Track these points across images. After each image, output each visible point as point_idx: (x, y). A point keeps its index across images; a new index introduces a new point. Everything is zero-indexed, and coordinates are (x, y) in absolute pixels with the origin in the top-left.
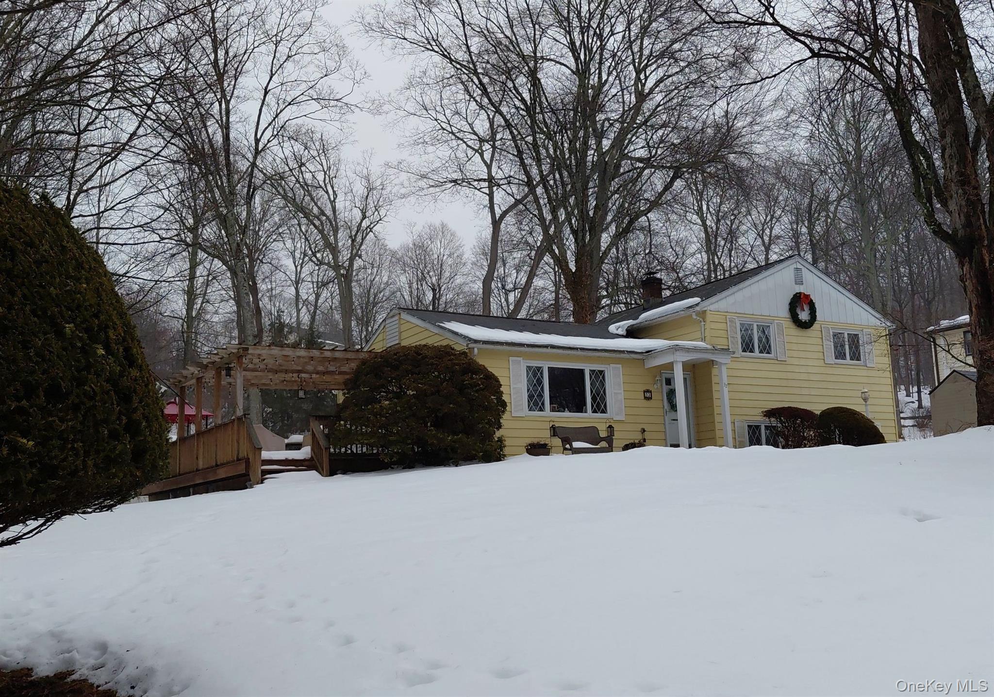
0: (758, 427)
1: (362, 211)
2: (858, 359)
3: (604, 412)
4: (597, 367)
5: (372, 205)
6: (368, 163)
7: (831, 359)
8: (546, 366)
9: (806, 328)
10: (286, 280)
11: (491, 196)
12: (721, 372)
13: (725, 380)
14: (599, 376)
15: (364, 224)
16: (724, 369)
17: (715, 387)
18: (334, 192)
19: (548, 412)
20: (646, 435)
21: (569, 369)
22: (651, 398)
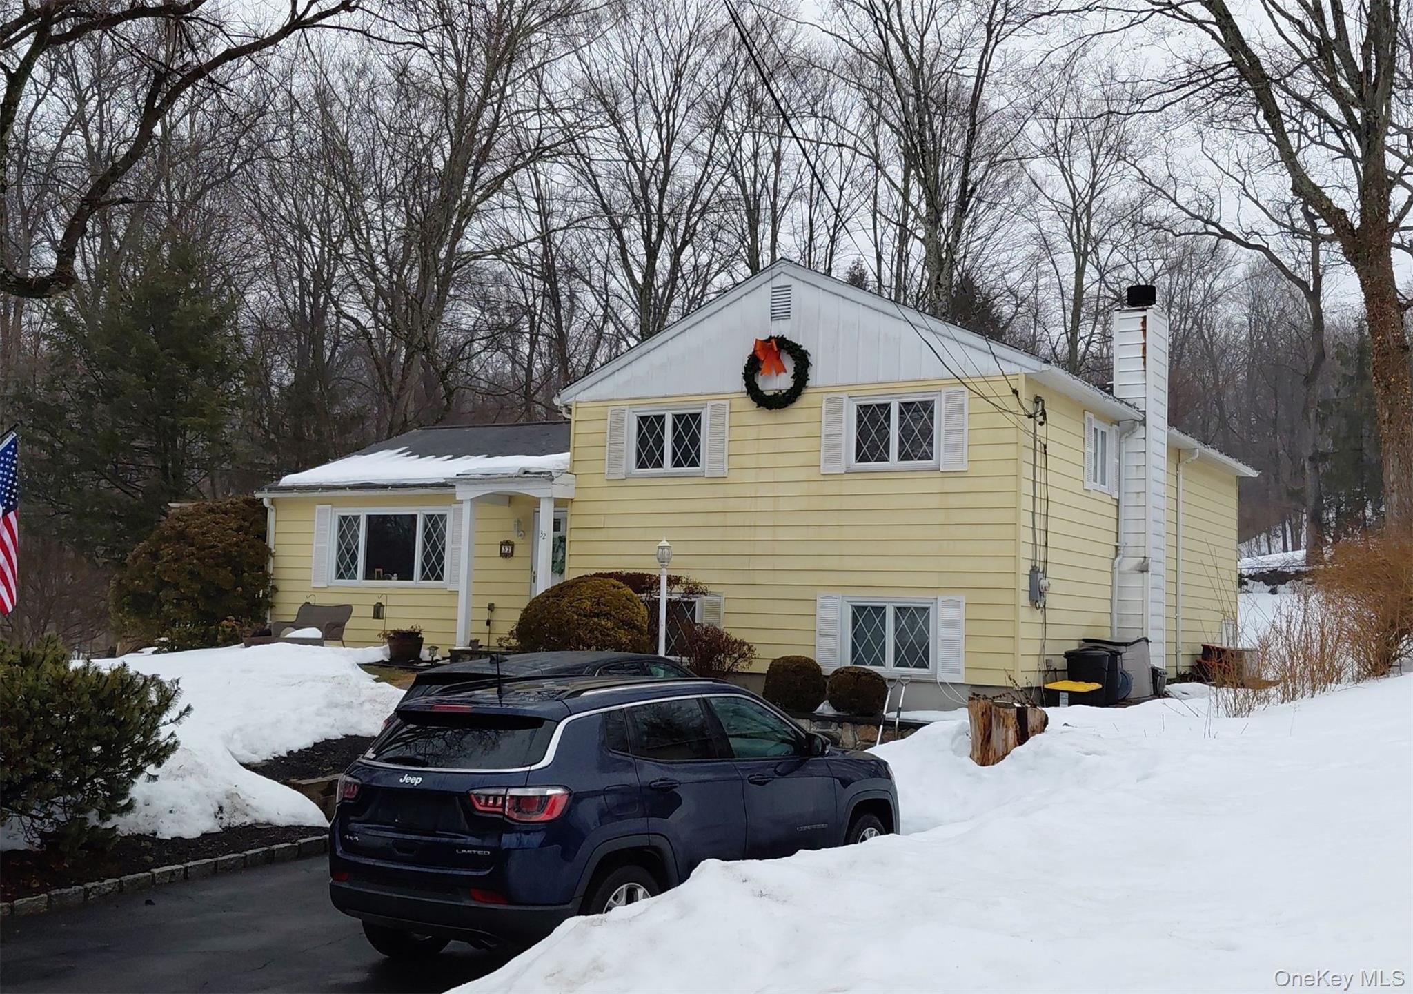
2: (928, 457)
3: (438, 578)
4: (435, 510)
7: (838, 465)
8: (363, 513)
9: (779, 407)
13: (543, 527)
14: (435, 525)
16: (544, 506)
19: (360, 580)
20: (497, 614)
21: (396, 516)
22: (511, 554)
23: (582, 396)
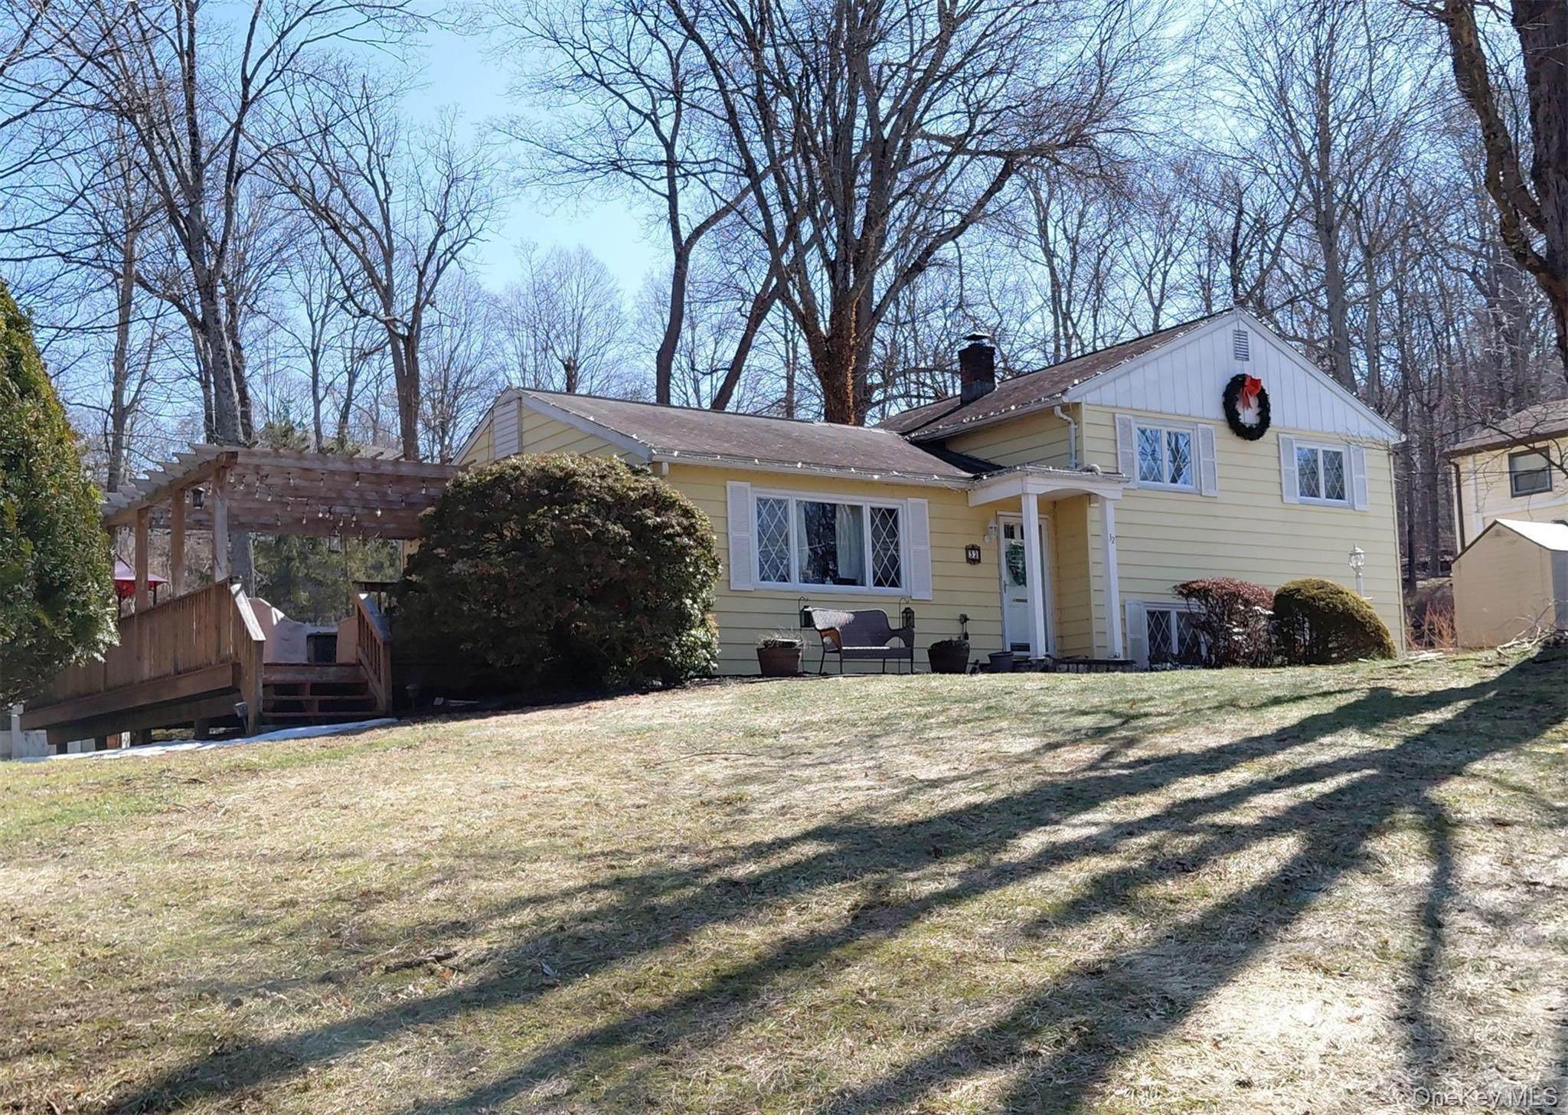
0: (1166, 615)
1: (437, 218)
2: (1340, 497)
3: (894, 584)
4: (884, 503)
5: (455, 209)
6: (448, 131)
7: (1294, 496)
8: (794, 498)
9: (1252, 439)
10: (295, 347)
11: (672, 198)
12: (1103, 515)
13: (1112, 530)
14: (887, 519)
15: (441, 246)
16: (1110, 508)
17: (1093, 542)
18: (386, 184)
19: (795, 583)
20: (970, 627)
21: (834, 505)
22: (979, 561)
23: (1091, 398)
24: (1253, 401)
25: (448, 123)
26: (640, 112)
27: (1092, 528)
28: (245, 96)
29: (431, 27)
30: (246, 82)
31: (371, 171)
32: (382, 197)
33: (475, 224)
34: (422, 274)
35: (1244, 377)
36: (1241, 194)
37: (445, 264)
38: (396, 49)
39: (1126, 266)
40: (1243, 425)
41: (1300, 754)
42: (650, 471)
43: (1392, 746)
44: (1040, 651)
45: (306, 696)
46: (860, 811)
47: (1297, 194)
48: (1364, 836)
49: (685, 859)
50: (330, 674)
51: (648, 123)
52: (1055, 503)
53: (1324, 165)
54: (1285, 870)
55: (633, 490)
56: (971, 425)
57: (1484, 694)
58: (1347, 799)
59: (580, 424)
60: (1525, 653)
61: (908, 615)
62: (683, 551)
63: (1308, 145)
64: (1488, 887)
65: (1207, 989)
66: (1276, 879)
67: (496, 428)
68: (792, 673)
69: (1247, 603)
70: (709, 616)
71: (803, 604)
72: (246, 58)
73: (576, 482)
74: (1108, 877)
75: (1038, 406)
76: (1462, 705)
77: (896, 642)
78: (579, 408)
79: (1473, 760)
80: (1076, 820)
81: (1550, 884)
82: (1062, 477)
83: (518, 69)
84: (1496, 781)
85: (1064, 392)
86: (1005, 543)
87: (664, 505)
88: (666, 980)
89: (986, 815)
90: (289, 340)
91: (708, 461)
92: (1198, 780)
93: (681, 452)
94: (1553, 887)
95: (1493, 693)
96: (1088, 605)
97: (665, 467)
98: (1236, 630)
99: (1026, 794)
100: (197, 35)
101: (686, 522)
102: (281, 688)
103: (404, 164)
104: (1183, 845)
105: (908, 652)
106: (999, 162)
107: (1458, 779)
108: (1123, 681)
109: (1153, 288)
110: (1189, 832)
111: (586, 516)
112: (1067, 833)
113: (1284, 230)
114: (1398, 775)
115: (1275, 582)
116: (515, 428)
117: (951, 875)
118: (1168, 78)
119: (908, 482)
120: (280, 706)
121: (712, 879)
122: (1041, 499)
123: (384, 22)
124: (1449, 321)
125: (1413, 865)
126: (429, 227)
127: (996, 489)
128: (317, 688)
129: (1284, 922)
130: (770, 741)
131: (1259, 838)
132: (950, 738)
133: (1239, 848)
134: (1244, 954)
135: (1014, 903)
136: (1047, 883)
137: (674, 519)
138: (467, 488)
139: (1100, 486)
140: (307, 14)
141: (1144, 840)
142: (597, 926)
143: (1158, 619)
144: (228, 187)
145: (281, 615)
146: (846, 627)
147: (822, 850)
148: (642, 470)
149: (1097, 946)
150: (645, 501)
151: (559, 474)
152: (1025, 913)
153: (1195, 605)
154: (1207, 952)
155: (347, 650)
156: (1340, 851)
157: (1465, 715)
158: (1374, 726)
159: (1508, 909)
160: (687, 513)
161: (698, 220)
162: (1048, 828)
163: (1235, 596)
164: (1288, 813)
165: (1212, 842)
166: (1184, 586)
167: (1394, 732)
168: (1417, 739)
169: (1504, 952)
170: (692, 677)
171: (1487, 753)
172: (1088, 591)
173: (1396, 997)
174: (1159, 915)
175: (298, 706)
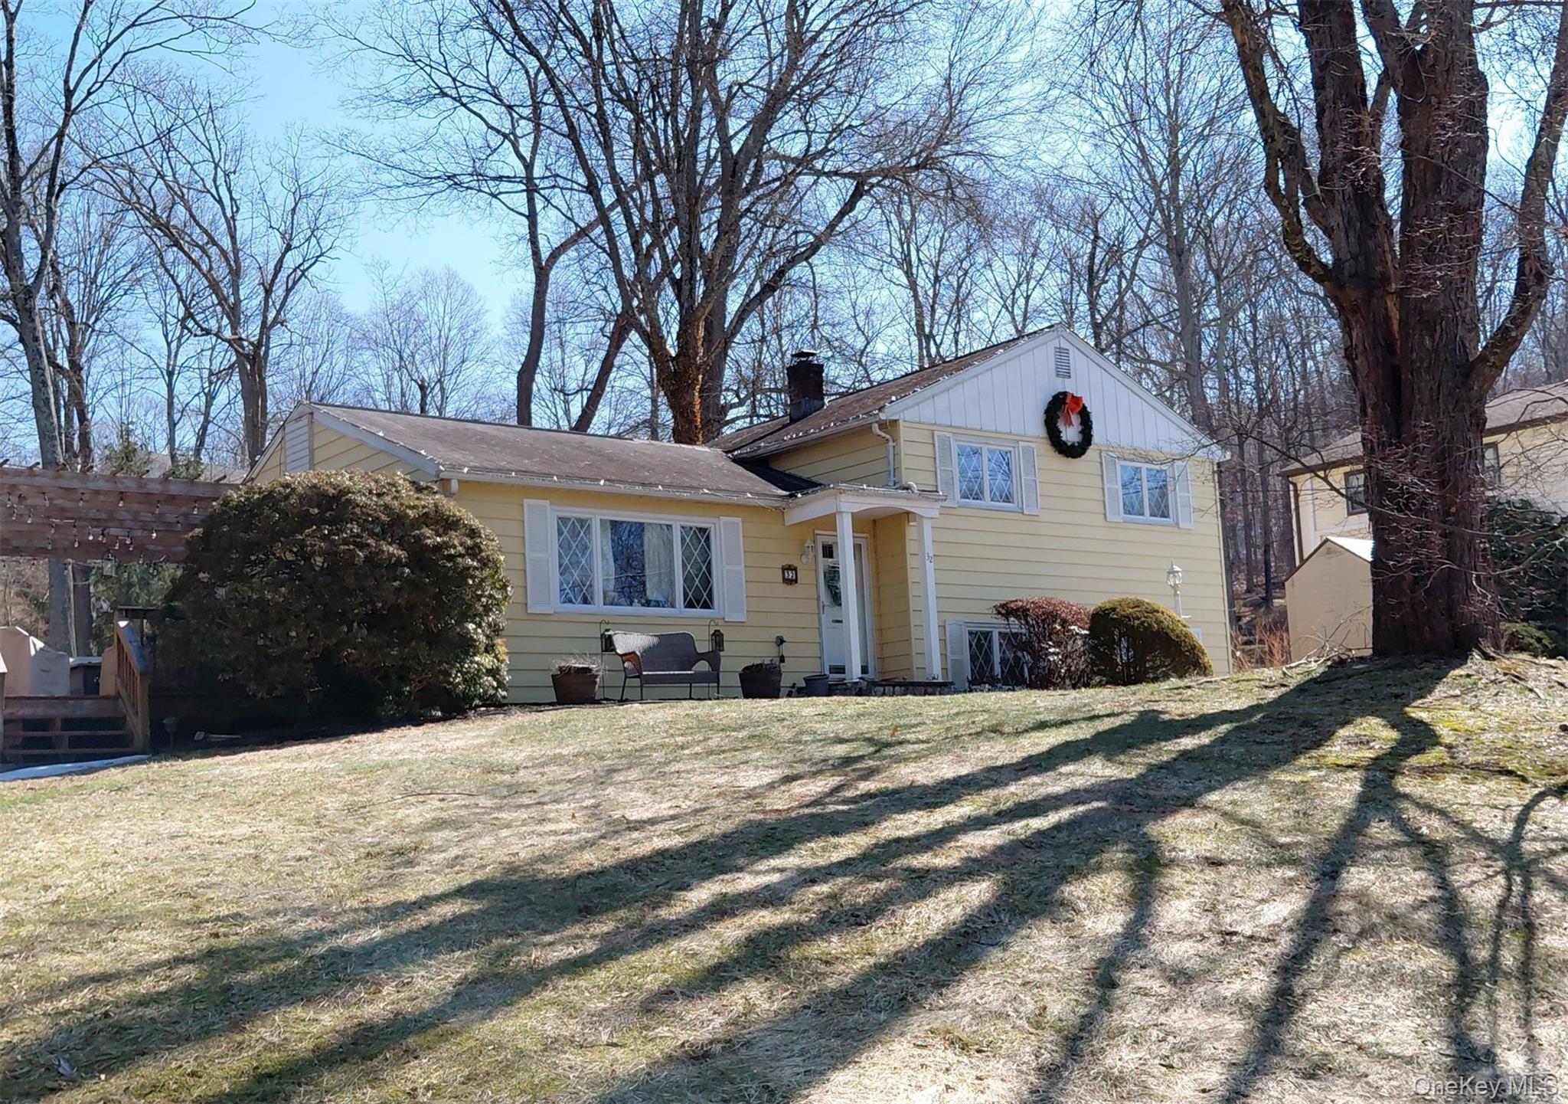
0: (987, 635)
1: (283, 235)
2: (1165, 515)
3: (706, 606)
4: (697, 521)
5: (304, 226)
6: (295, 148)
7: (1117, 516)
8: (597, 517)
9: (1074, 457)
10: (150, 368)
11: (532, 218)
12: (921, 533)
13: (929, 549)
14: (699, 539)
16: (927, 526)
17: (912, 562)
18: (232, 198)
19: (598, 606)
20: (786, 650)
21: (641, 524)
22: (796, 581)
23: (909, 415)
24: (1075, 419)
25: (294, 139)
26: (498, 132)
27: (911, 547)
28: (68, 108)
29: (265, 39)
30: (69, 94)
31: (217, 188)
32: (229, 215)
33: (326, 243)
34: (268, 292)
35: (1065, 394)
36: (1096, 220)
37: (295, 283)
38: (223, 61)
39: (989, 290)
40: (1065, 443)
41: (1034, 785)
42: (436, 489)
43: (1133, 775)
44: (855, 673)
45: (56, 731)
46: (532, 862)
47: (1151, 220)
48: (1063, 879)
49: (302, 925)
50: (87, 708)
51: (507, 144)
52: (875, 521)
53: (1174, 189)
54: (970, 920)
55: (413, 508)
56: (791, 442)
57: (1251, 716)
58: (1063, 836)
59: (371, 441)
60: (1309, 673)
61: (718, 638)
62: (466, 571)
63: (1159, 172)
64: (1180, 937)
65: (822, 1073)
66: (953, 933)
67: (288, 445)
68: (591, 701)
69: (1064, 623)
70: (498, 641)
71: (604, 627)
72: (69, 69)
73: (349, 501)
74: (767, 934)
75: (856, 423)
76: (1223, 728)
77: (703, 666)
78: (372, 423)
79: (1211, 789)
80: (762, 866)
81: (1249, 933)
82: (877, 495)
83: (352, 82)
84: (1225, 814)
85: (881, 409)
86: (823, 563)
87: (448, 524)
88: (191, 1081)
89: (668, 862)
90: (144, 362)
91: (501, 478)
92: (914, 816)
93: (472, 468)
94: (1251, 937)
95: (1259, 716)
96: (907, 625)
97: (454, 484)
98: (1052, 650)
99: (725, 836)
100: (15, 44)
101: (469, 542)
102: (30, 724)
103: (250, 181)
104: (864, 892)
105: (713, 677)
106: (850, 185)
107: (1187, 812)
108: (904, 706)
109: (1016, 311)
110: (877, 878)
111: (358, 536)
112: (746, 882)
113: (1138, 256)
114: (1126, 808)
115: (1093, 600)
116: (306, 444)
117: (593, 937)
118: (1016, 102)
119: (720, 500)
120: (29, 743)
121: (321, 949)
122: (855, 517)
123: (209, 31)
124: (1305, 343)
125: (1109, 912)
126: (276, 244)
127: (811, 507)
128: (68, 723)
129: (940, 985)
130: (507, 777)
131: (950, 884)
132: (688, 772)
133: (924, 895)
134: (881, 1027)
135: (647, 970)
136: (694, 945)
137: (457, 540)
138: (232, 508)
139: (915, 504)
140: (133, 25)
141: (824, 888)
142: (150, 1012)
143: (980, 642)
144: (48, 201)
145: (40, 644)
146: (648, 651)
147: (465, 909)
148: (427, 488)
149: (719, 1021)
150: (425, 519)
151: (332, 491)
152: (652, 982)
153: (1015, 625)
154: (842, 1025)
155: (108, 683)
156: (1035, 896)
157: (1222, 740)
158: (1123, 752)
159: (1192, 964)
160: (473, 533)
161: (556, 241)
162: (727, 877)
163: (1052, 616)
164: (994, 853)
165: (898, 889)
166: (1003, 606)
167: (1140, 760)
168: (1161, 767)
169: (1175, 1018)
170: (477, 706)
171: (1228, 781)
172: (907, 611)
173: (1032, 1078)
174: (807, 979)
175: (47, 743)
